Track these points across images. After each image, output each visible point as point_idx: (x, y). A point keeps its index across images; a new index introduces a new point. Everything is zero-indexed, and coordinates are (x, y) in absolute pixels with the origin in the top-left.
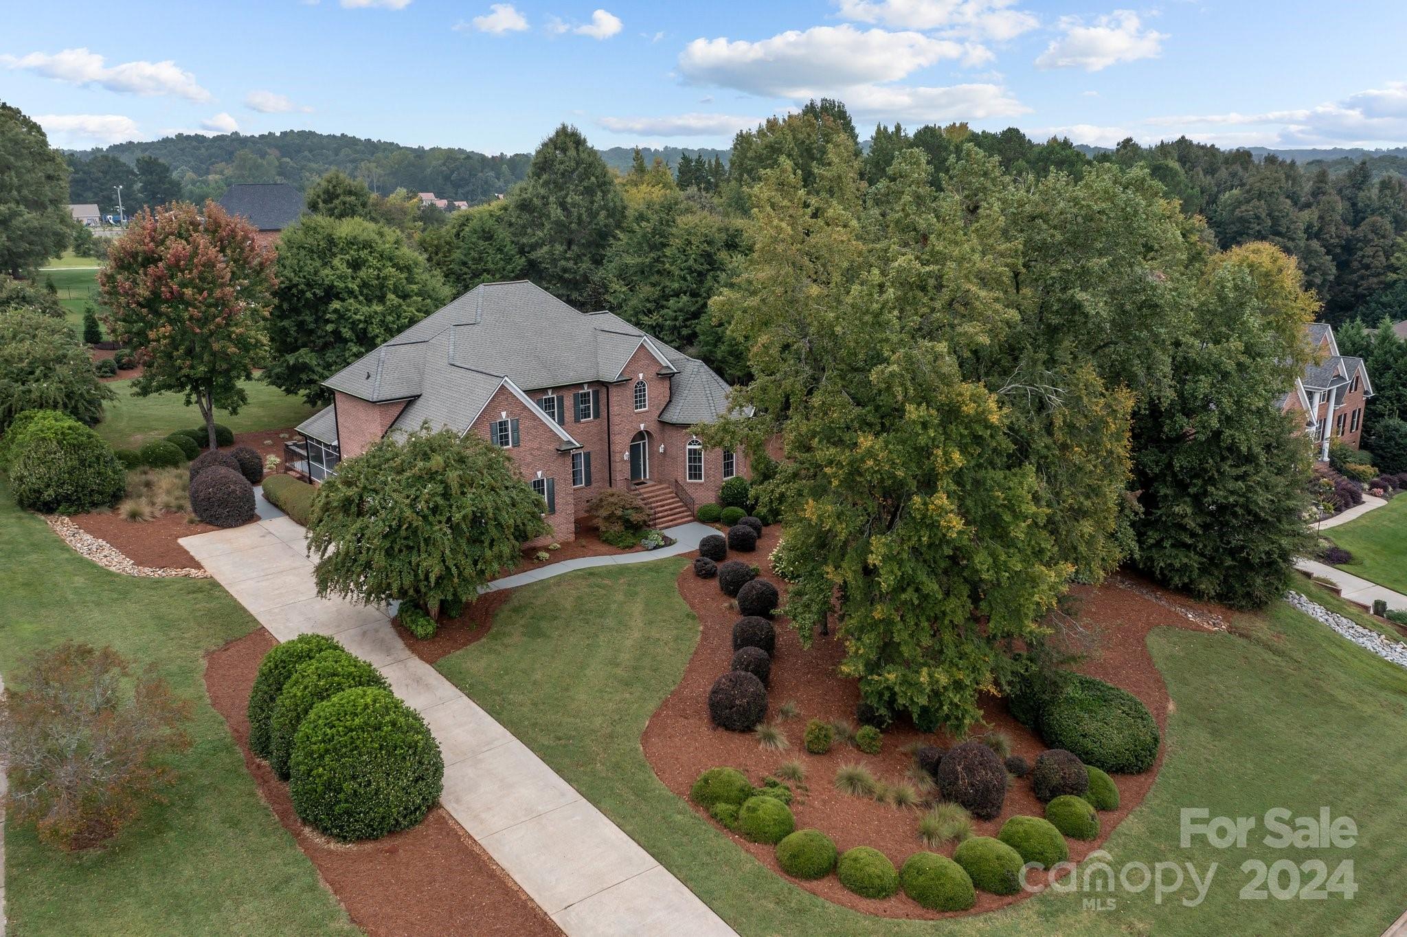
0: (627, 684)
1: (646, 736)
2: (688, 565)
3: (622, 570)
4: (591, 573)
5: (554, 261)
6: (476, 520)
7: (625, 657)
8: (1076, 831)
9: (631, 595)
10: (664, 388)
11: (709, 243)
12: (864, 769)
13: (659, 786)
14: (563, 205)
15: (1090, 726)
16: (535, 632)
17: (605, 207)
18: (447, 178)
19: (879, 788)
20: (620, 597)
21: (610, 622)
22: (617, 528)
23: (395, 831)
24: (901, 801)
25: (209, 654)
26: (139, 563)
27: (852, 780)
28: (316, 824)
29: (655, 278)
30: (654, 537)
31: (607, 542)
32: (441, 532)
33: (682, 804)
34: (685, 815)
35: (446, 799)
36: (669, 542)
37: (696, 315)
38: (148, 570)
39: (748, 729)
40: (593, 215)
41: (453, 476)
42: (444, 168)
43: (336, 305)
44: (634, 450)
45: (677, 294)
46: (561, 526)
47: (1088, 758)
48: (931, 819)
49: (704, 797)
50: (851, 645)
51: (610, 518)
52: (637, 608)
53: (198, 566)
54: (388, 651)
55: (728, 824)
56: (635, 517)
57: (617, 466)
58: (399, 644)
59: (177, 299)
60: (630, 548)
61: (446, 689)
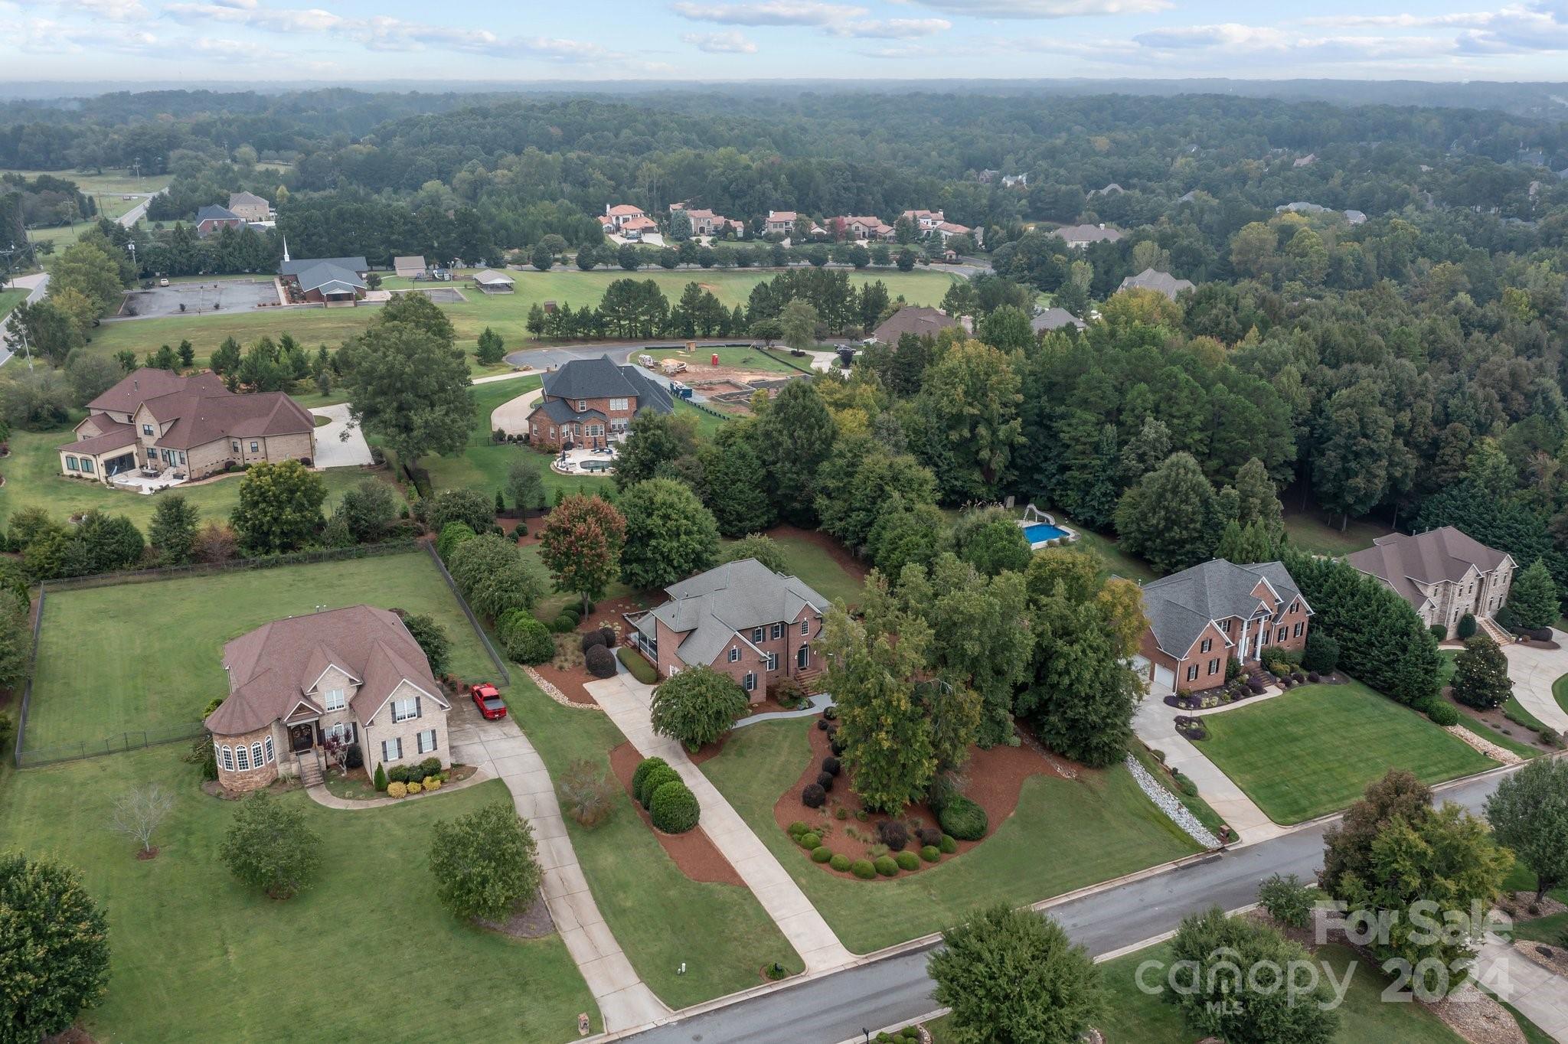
0: (773, 782)
1: (776, 806)
2: (816, 721)
3: (784, 722)
4: (769, 723)
5: (784, 474)
6: (719, 712)
7: (776, 770)
8: (929, 859)
9: (785, 737)
10: (818, 624)
11: (881, 478)
12: (854, 828)
13: (776, 825)
14: (791, 436)
15: (954, 820)
16: (740, 754)
17: (820, 439)
18: (726, 189)
19: (858, 834)
20: (780, 738)
21: (773, 751)
22: (786, 698)
23: (683, 831)
24: (865, 841)
25: (610, 753)
26: (570, 700)
27: (849, 831)
28: (658, 826)
29: (846, 496)
30: (805, 703)
31: (781, 704)
32: (704, 718)
33: (784, 833)
34: (783, 836)
35: (700, 822)
36: (811, 705)
37: (870, 524)
38: (575, 705)
39: (816, 807)
40: (811, 444)
41: (709, 695)
42: (723, 179)
43: (653, 542)
44: (801, 654)
45: (859, 509)
46: (758, 695)
47: (946, 831)
48: (873, 848)
49: (791, 832)
50: (853, 781)
51: (783, 693)
52: (786, 745)
53: (595, 703)
54: (680, 758)
55: (798, 842)
56: (795, 694)
57: (791, 662)
58: (684, 755)
59: (580, 554)
60: (791, 709)
61: (702, 778)
